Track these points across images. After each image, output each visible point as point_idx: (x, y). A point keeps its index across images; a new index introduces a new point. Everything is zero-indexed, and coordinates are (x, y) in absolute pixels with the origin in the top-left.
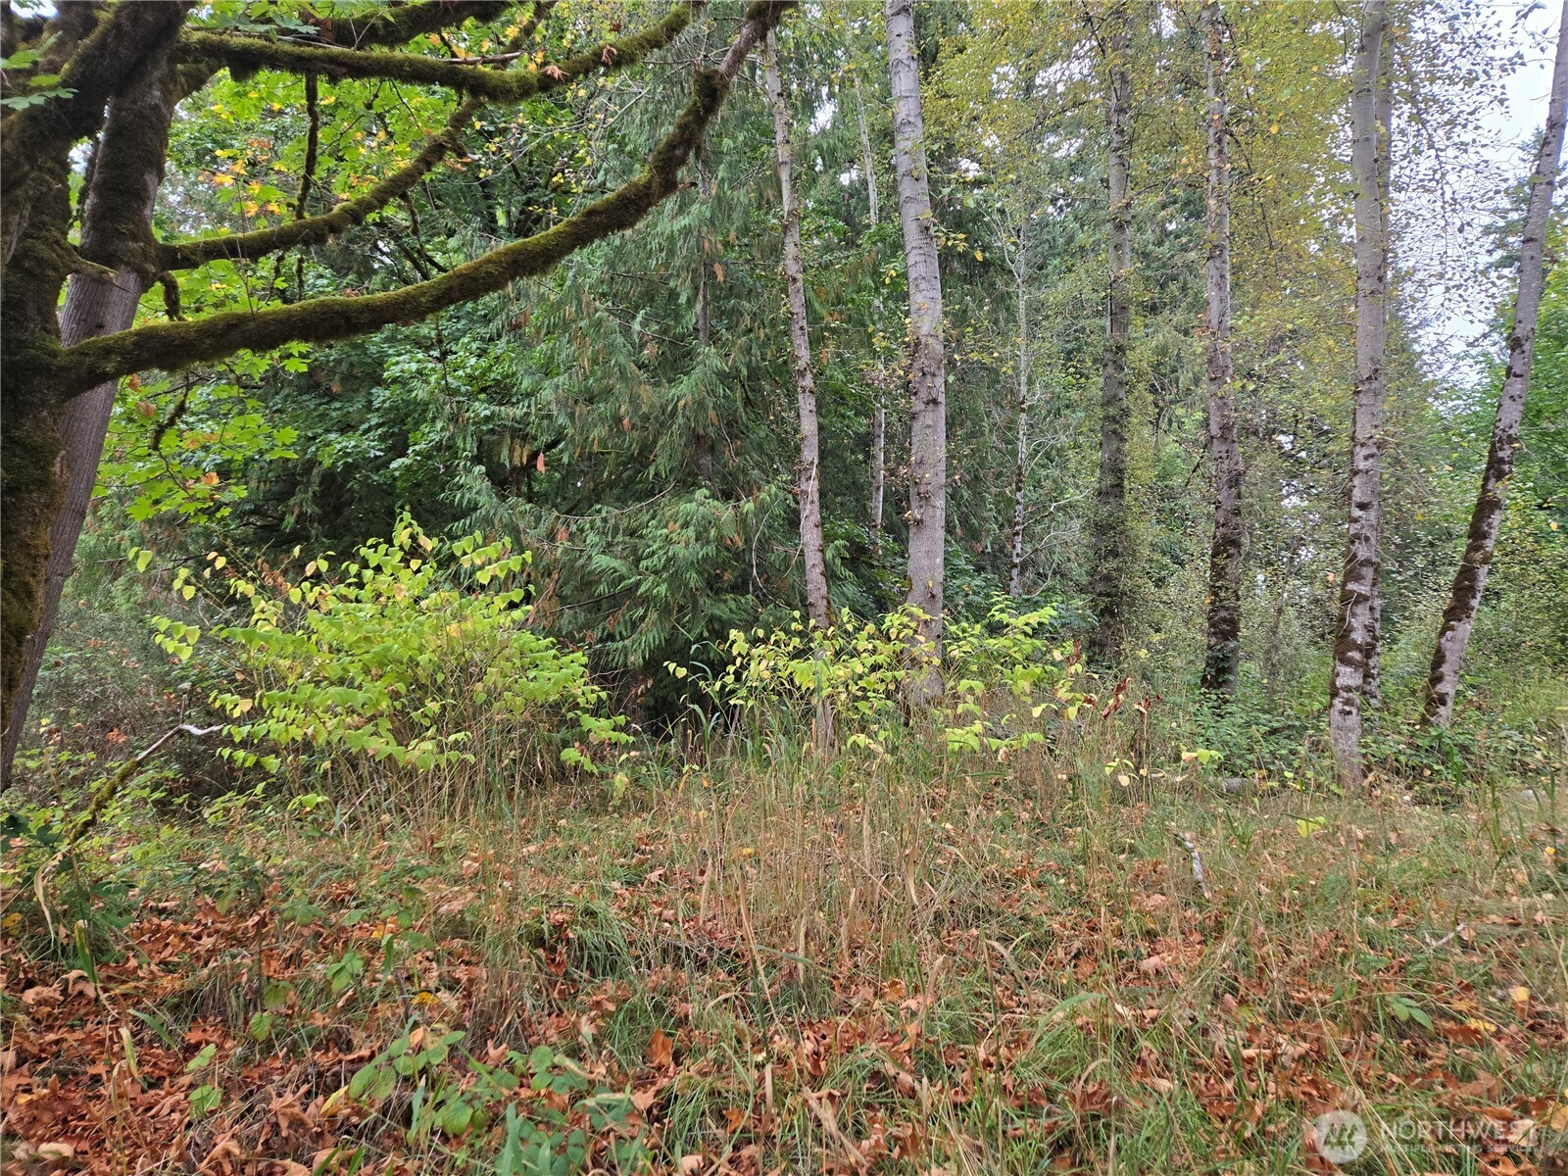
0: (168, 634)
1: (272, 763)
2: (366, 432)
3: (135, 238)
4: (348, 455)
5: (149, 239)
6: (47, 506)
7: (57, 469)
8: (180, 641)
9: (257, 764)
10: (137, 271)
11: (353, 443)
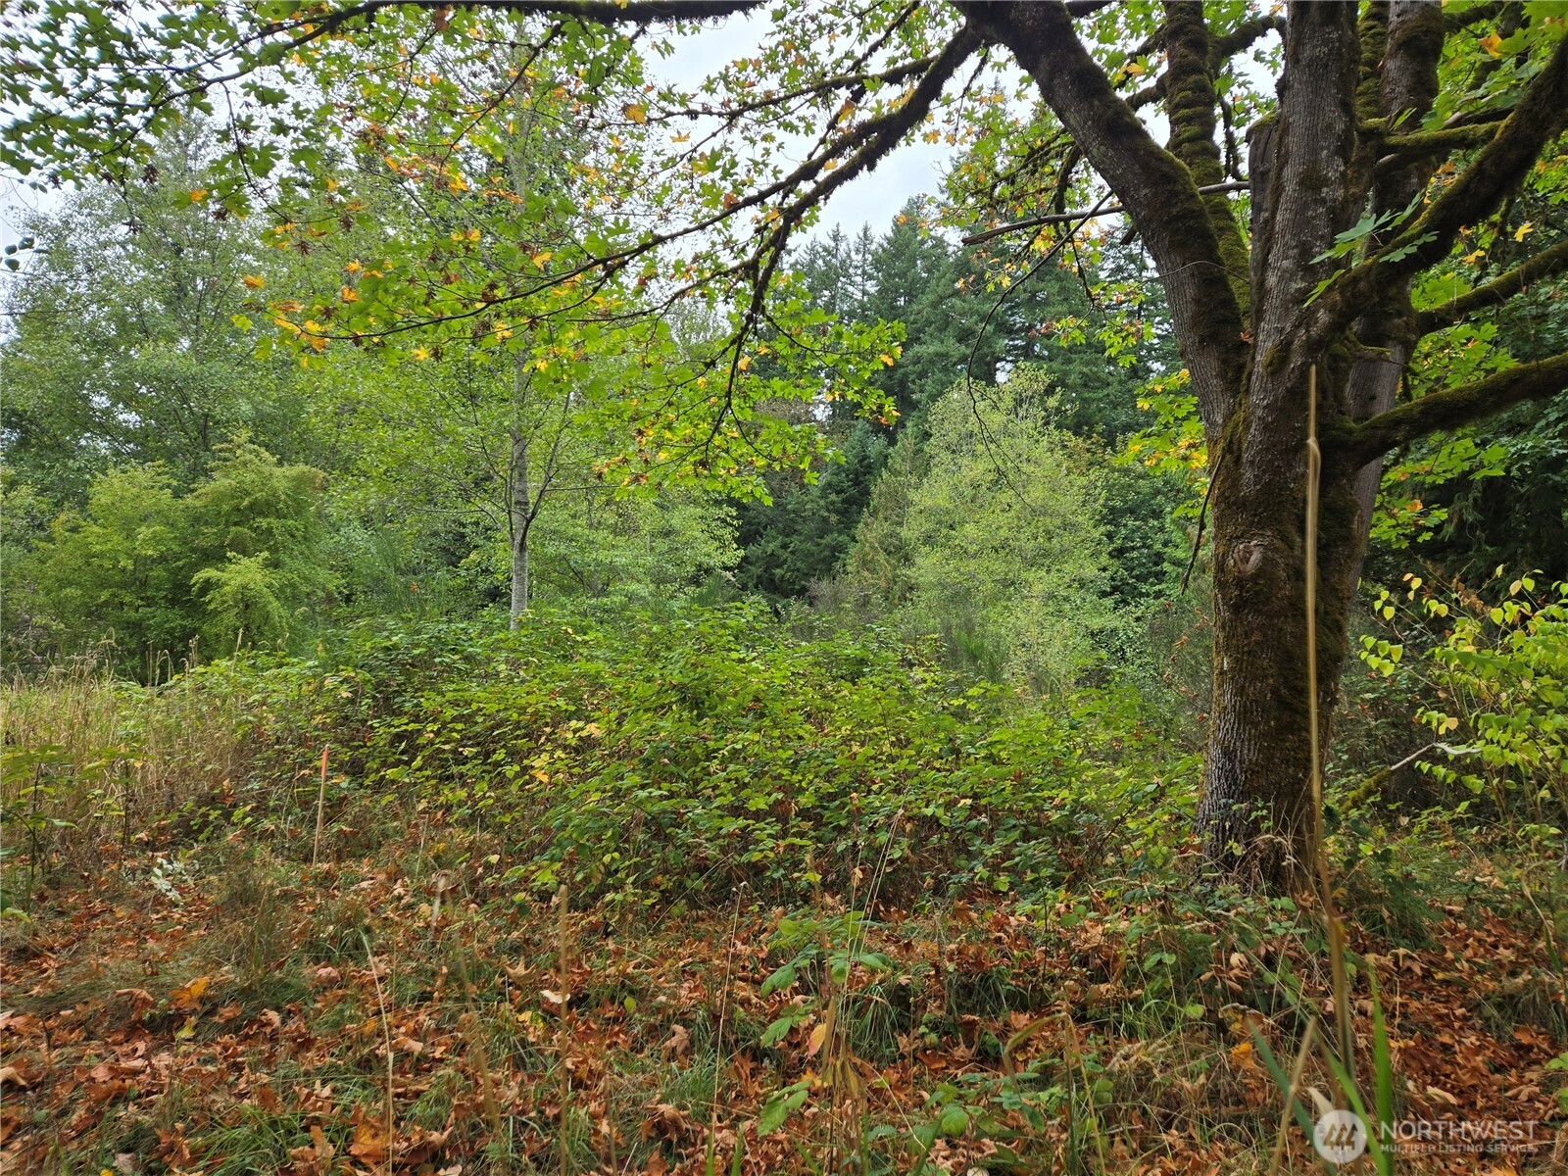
0: (1374, 651)
1: (1475, 783)
2: (1542, 429)
3: (1400, 314)
4: (1524, 457)
5: (1410, 311)
6: (1349, 557)
7: (1355, 526)
8: (1385, 658)
9: (1458, 782)
10: (1402, 343)
11: (1530, 444)
